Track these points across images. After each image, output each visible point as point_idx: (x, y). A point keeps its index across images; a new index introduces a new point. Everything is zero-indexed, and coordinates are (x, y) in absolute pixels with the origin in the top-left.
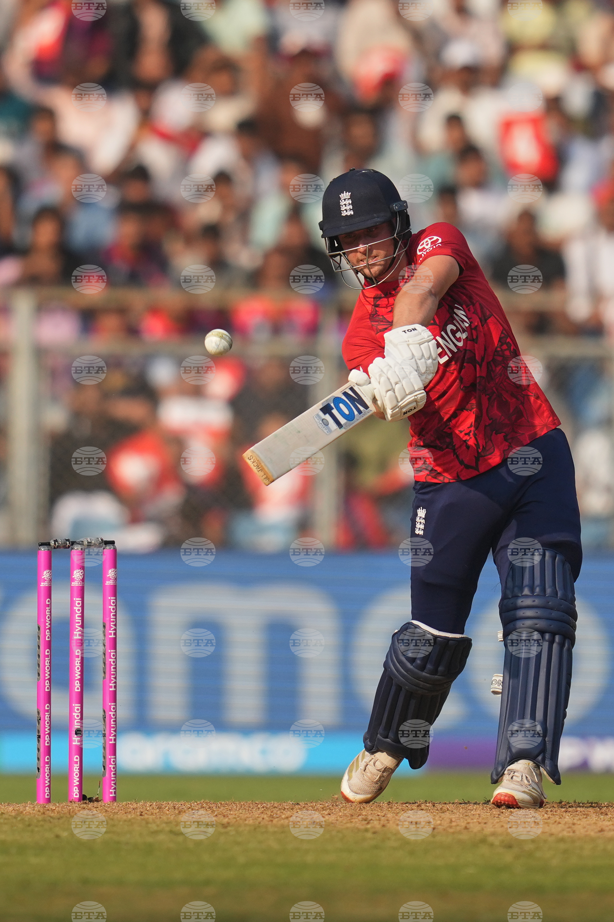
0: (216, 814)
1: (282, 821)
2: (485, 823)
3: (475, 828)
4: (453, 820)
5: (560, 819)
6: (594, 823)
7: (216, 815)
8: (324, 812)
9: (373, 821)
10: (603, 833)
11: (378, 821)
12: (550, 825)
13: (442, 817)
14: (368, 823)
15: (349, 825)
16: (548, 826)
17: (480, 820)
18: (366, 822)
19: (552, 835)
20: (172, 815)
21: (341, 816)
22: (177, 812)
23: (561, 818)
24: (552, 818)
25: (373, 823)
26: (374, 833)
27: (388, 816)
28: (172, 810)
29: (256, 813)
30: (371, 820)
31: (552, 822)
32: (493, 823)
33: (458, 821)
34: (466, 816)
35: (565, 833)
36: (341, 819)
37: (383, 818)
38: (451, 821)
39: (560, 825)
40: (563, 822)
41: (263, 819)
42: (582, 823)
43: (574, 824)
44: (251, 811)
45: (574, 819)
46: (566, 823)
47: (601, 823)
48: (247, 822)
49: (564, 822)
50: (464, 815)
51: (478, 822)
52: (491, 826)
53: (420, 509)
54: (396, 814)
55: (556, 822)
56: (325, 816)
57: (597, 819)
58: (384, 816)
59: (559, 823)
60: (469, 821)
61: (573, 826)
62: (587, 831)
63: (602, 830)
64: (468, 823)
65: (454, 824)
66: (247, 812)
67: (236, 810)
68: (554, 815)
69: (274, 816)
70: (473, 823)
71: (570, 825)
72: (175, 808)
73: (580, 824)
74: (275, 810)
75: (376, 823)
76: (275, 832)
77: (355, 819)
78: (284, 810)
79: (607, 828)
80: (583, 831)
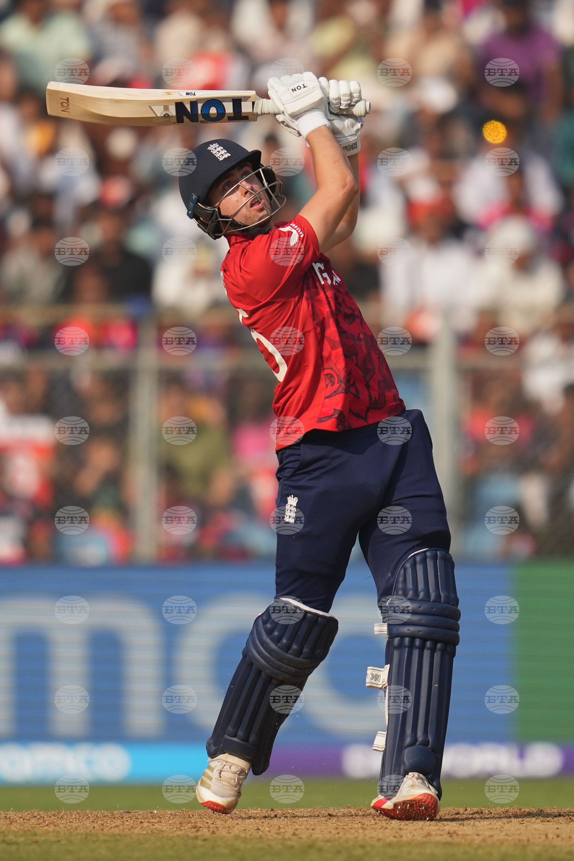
0: (47, 823)
1: (113, 830)
2: (313, 829)
3: (304, 835)
4: (281, 826)
5: (387, 825)
6: (420, 828)
7: (47, 825)
8: (154, 820)
9: (203, 828)
10: (429, 837)
11: (207, 829)
12: (377, 830)
13: (271, 824)
14: (198, 831)
15: (179, 833)
16: (376, 831)
17: (308, 827)
18: (196, 830)
19: (379, 840)
20: (4, 825)
21: (171, 824)
22: (8, 822)
23: (387, 823)
24: (378, 823)
25: (203, 830)
26: (205, 840)
27: (217, 823)
28: (3, 820)
29: (88, 823)
30: (200, 827)
31: (378, 827)
32: (321, 829)
33: (286, 827)
34: (294, 823)
35: (392, 839)
36: (170, 826)
37: (212, 826)
38: (280, 828)
39: (387, 830)
40: (389, 828)
41: (94, 827)
42: (408, 828)
43: (401, 829)
44: (81, 820)
45: (400, 824)
46: (392, 828)
47: (427, 828)
48: (78, 831)
49: (391, 827)
50: (292, 822)
51: (306, 828)
52: (319, 832)
53: (291, 497)
54: (225, 821)
55: (382, 827)
56: (155, 824)
57: (423, 824)
58: (213, 824)
59: (386, 828)
60: (297, 827)
61: (400, 831)
62: (413, 836)
63: (429, 834)
64: (297, 829)
65: (282, 830)
66: (78, 822)
67: (67, 819)
68: (380, 820)
69: (105, 824)
70: (301, 829)
71: (397, 830)
72: (6, 818)
73: (407, 829)
74: (105, 819)
75: (205, 830)
76: (105, 841)
77: (184, 826)
78: (114, 819)
79: (434, 833)
80: (410, 836)
